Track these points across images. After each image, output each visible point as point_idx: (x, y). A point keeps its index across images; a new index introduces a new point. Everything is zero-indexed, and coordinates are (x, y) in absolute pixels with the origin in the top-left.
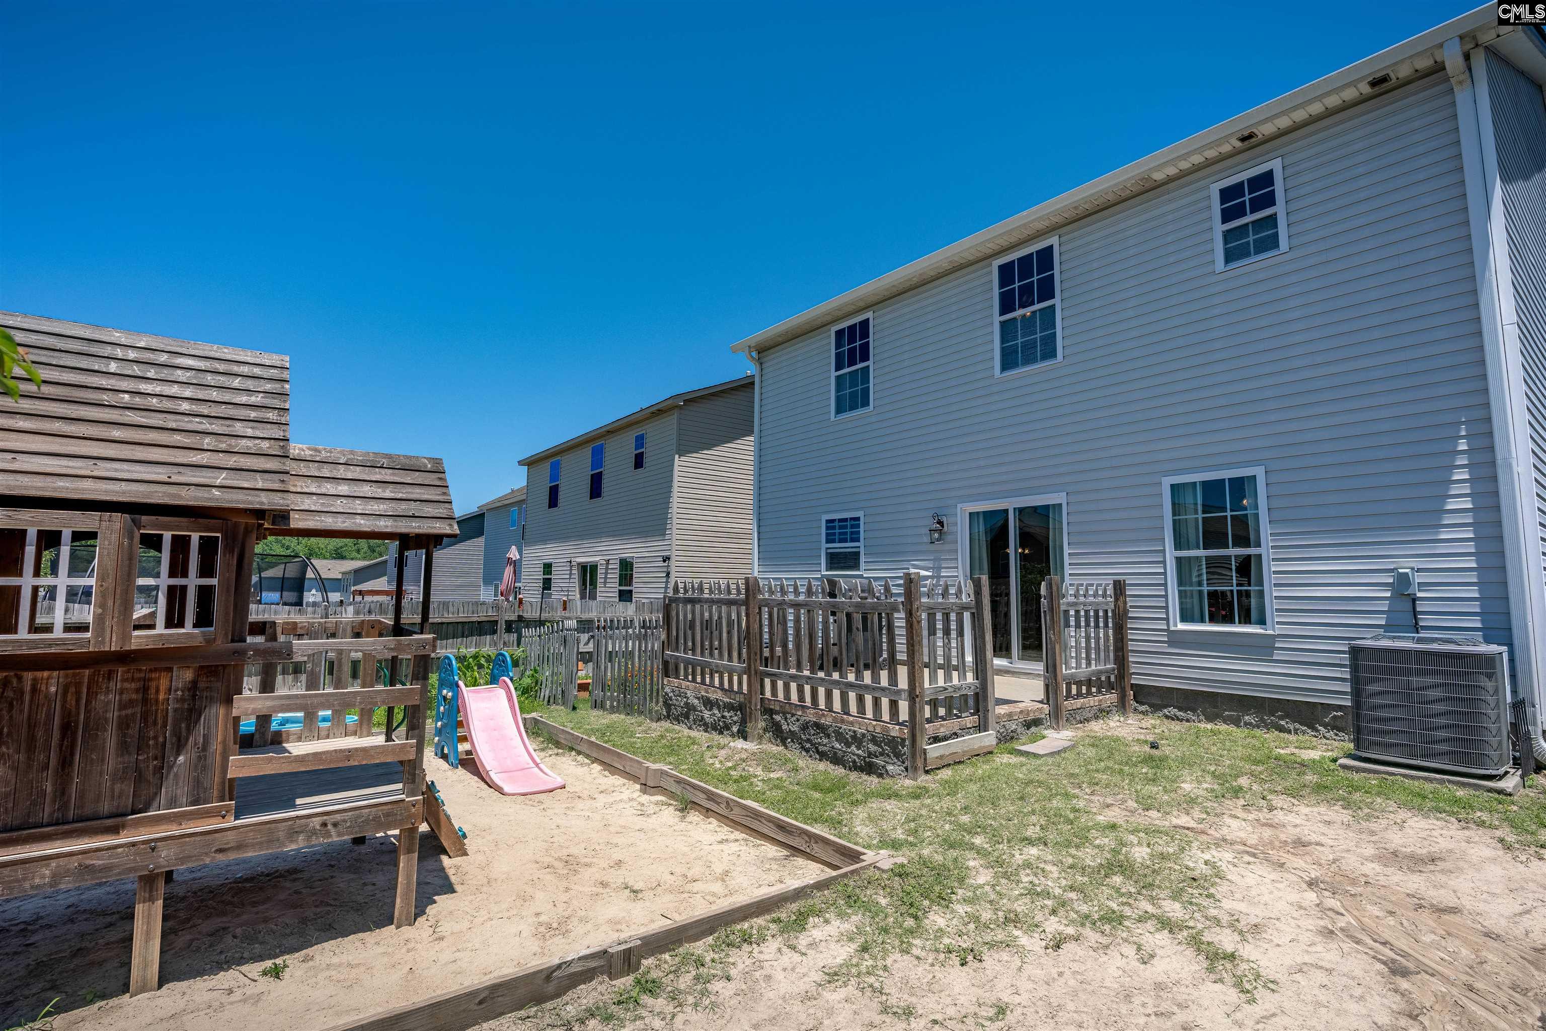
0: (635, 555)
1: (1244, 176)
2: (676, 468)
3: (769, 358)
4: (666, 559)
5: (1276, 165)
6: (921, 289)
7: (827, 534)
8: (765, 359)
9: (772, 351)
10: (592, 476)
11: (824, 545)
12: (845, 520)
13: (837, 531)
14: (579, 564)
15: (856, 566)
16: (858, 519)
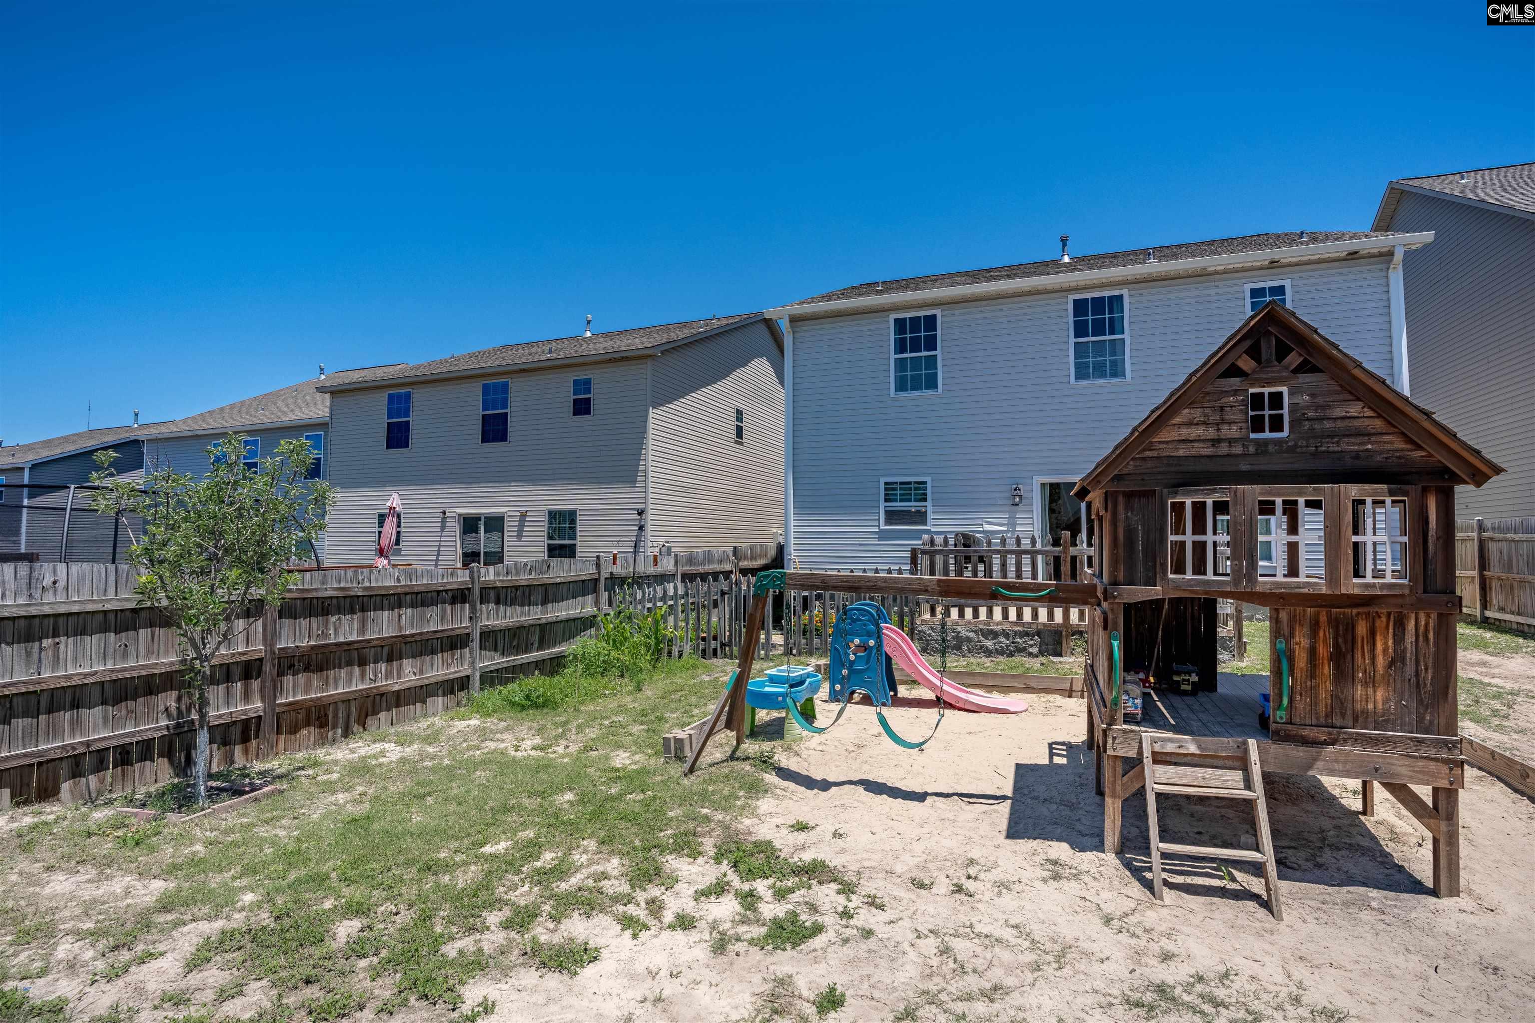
0: (580, 507)
1: (1267, 284)
2: (651, 420)
3: (803, 328)
4: (641, 513)
5: (1287, 283)
6: (994, 302)
7: (886, 495)
8: (798, 329)
9: (807, 322)
10: (483, 416)
11: (882, 505)
12: (910, 483)
13: (898, 492)
14: (460, 515)
15: (924, 523)
16: (925, 483)
